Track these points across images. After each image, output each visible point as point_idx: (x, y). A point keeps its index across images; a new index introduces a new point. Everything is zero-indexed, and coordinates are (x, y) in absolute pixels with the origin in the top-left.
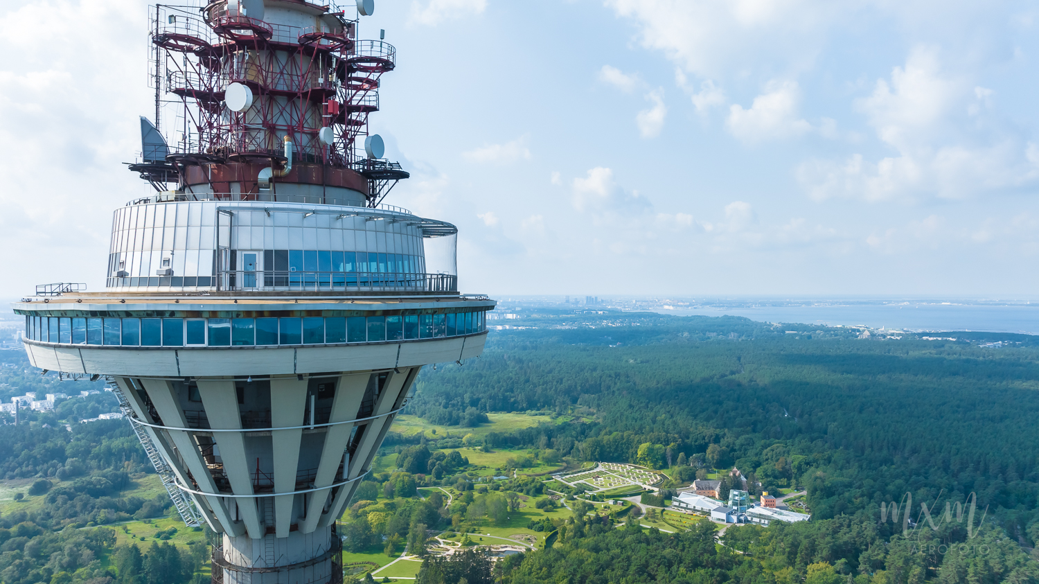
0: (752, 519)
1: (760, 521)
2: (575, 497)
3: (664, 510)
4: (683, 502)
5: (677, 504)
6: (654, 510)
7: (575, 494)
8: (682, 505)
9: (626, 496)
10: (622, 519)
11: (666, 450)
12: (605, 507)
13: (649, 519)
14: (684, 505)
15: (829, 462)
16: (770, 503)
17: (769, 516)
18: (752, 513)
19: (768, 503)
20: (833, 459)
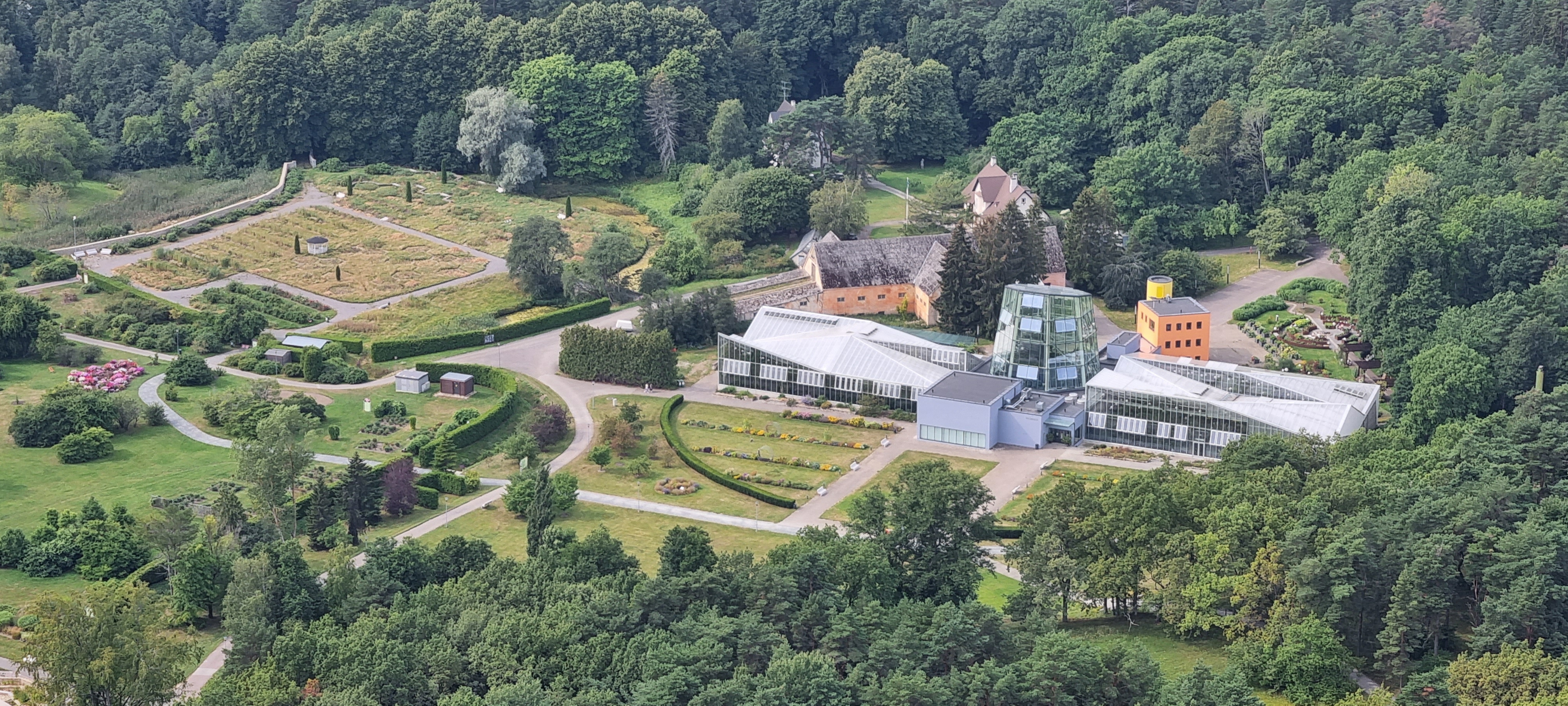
0: (1112, 422)
1: (1152, 429)
2: (214, 363)
3: (679, 402)
4: (772, 360)
5: (740, 368)
6: (630, 413)
7: (213, 351)
8: (768, 372)
9: (474, 341)
10: (478, 471)
11: (643, 87)
12: (385, 411)
13: (615, 461)
14: (777, 374)
15: (1440, 117)
16: (1184, 335)
17: (1186, 406)
18: (1109, 394)
19: (1174, 336)
20: (1454, 101)
